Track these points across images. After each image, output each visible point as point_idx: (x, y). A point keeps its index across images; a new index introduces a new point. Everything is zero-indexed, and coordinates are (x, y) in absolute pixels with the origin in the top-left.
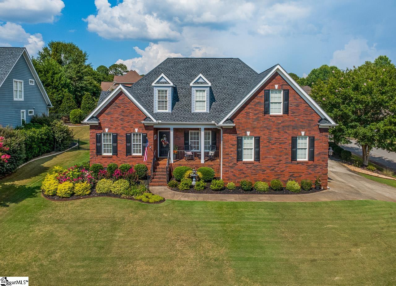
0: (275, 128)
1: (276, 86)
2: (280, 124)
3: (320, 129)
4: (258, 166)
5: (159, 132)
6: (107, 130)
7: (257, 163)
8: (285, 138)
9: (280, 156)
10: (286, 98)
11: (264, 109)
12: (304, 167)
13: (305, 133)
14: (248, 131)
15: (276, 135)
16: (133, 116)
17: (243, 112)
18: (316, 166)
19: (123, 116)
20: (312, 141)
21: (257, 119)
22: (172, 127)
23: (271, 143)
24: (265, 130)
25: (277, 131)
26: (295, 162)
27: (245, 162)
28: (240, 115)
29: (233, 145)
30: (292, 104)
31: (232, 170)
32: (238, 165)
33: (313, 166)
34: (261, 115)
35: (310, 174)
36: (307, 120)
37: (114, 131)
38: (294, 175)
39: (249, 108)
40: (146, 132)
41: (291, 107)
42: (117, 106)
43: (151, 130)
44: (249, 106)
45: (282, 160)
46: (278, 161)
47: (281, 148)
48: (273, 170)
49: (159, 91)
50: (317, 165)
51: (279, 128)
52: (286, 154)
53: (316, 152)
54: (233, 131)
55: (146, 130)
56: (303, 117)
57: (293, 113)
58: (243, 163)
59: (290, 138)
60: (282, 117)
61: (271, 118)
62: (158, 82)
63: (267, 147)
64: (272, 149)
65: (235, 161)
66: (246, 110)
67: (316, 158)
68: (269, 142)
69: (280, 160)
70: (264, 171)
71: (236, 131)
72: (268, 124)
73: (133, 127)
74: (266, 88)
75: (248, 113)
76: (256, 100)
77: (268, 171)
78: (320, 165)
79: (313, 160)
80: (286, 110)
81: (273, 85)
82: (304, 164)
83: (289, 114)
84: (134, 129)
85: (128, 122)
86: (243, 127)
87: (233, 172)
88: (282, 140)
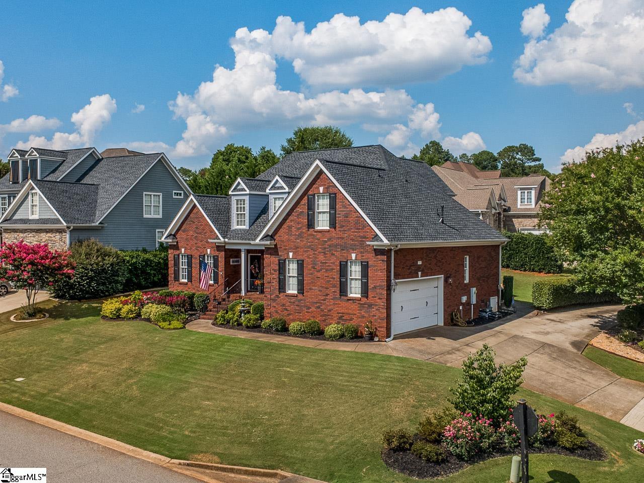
0: (320, 248)
1: (321, 189)
2: (326, 242)
3: (375, 250)
4: (302, 300)
5: (251, 256)
6: (183, 250)
7: (300, 296)
8: (331, 263)
9: (327, 288)
10: (333, 206)
11: (308, 221)
12: (354, 306)
13: (356, 255)
14: (291, 252)
15: (321, 257)
16: (206, 233)
17: (285, 226)
18: (370, 306)
19: (197, 233)
20: (365, 268)
21: (300, 236)
22: (243, 248)
23: (316, 269)
24: (309, 251)
25: (323, 252)
26: (345, 298)
27: (288, 294)
28: (282, 230)
29: (275, 271)
30: (340, 214)
31: (274, 304)
32: (280, 297)
33: (367, 306)
34: (305, 230)
35: (364, 317)
36: (359, 236)
37: (189, 252)
38: (344, 316)
39: (291, 221)
40: (217, 253)
41: (340, 218)
42: (192, 221)
43: (222, 251)
44: (291, 218)
45: (329, 294)
46: (324, 296)
47: (328, 276)
48: (318, 307)
49: (237, 201)
50: (372, 305)
51: (325, 248)
52: (334, 286)
53: (371, 286)
54: (274, 251)
55: (218, 251)
56: (354, 232)
57: (341, 227)
58: (286, 296)
59: (338, 263)
60: (328, 233)
61: (315, 233)
62: (235, 189)
63: (311, 274)
64: (317, 277)
65: (277, 293)
66: (288, 223)
67: (370, 294)
68: (314, 268)
69: (327, 295)
70: (309, 308)
71: (277, 252)
72: (312, 242)
73: (205, 247)
74: (310, 192)
75: (290, 227)
76: (298, 209)
77: (313, 309)
78: (376, 305)
79: (367, 297)
80: (333, 224)
81: (318, 188)
82: (356, 302)
83: (337, 229)
84: (207, 250)
85: (202, 241)
86: (285, 246)
87: (275, 307)
88: (329, 266)
